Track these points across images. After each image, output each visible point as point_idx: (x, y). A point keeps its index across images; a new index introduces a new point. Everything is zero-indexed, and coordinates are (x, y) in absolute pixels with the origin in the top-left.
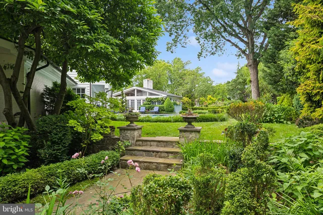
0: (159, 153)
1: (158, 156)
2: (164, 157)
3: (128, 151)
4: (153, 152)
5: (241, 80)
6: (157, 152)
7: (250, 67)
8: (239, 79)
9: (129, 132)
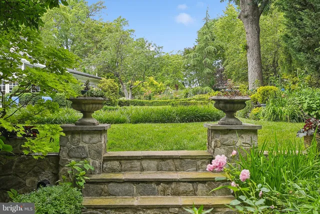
0: (173, 185)
1: (169, 191)
2: (186, 193)
3: (91, 186)
4: (158, 182)
5: (211, 48)
6: (169, 182)
7: (246, 20)
8: (207, 45)
9: (87, 138)
